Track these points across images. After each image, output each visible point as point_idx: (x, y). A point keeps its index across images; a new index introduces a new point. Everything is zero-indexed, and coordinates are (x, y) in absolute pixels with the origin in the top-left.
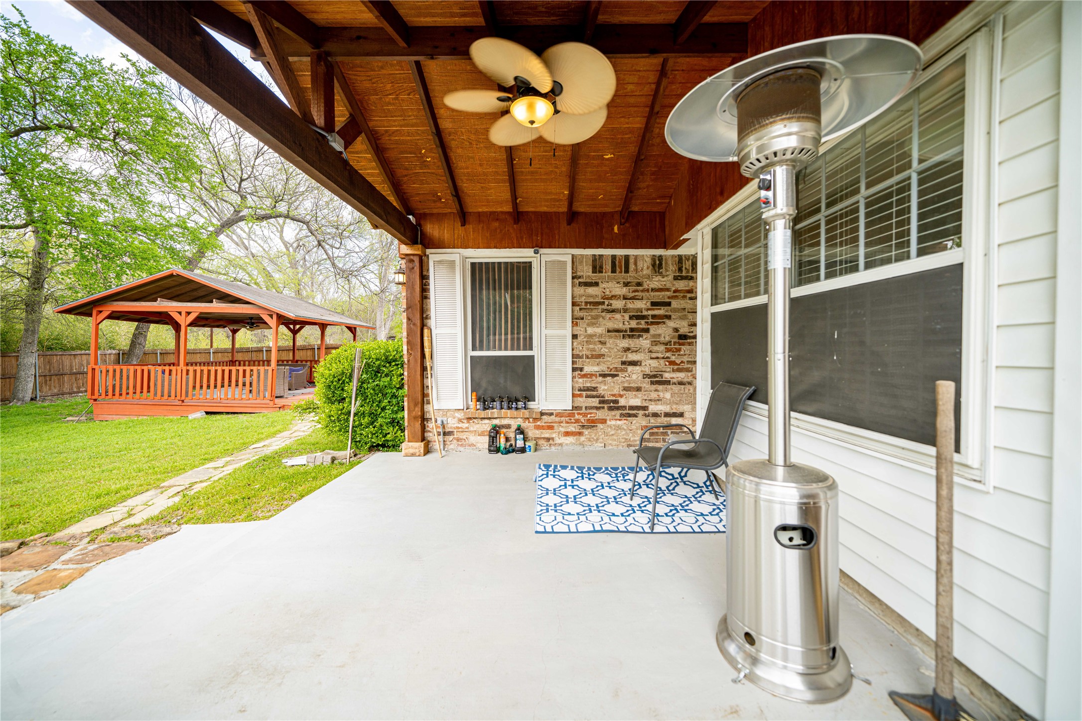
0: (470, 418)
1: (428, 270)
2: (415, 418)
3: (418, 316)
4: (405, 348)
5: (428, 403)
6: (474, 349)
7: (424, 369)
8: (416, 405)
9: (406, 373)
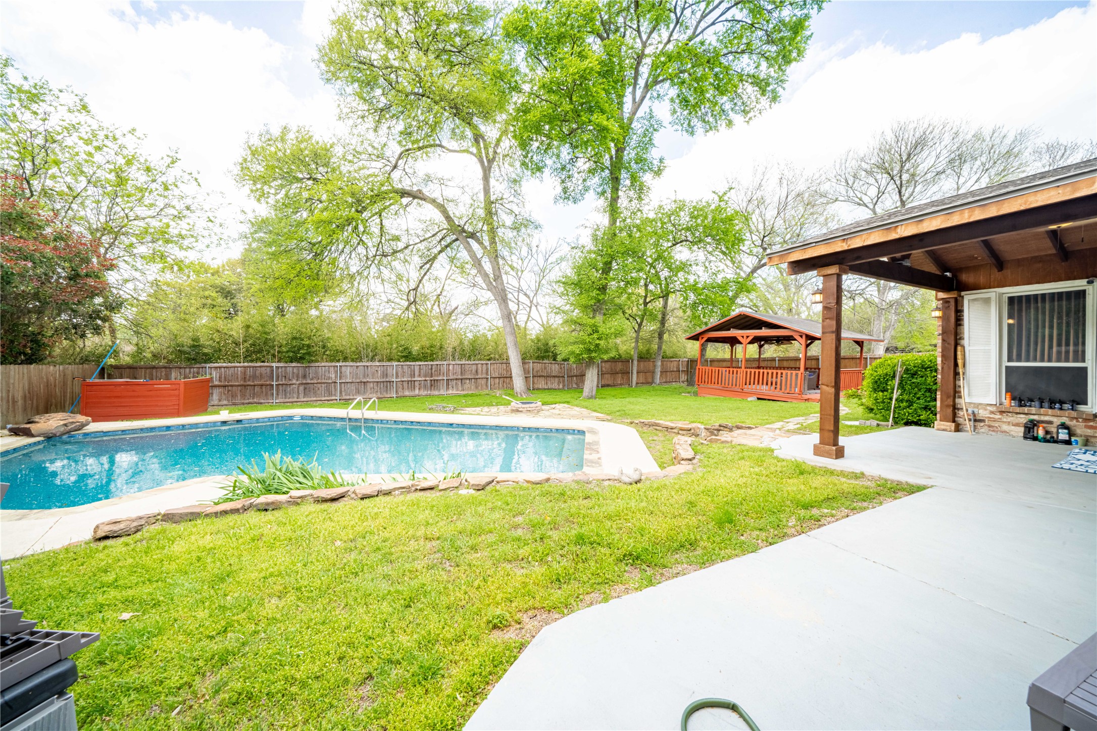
0: (1004, 412)
1: (962, 306)
2: (948, 406)
3: (952, 338)
4: (939, 360)
5: (960, 397)
6: (1010, 360)
7: (956, 374)
8: (948, 397)
9: (939, 376)
